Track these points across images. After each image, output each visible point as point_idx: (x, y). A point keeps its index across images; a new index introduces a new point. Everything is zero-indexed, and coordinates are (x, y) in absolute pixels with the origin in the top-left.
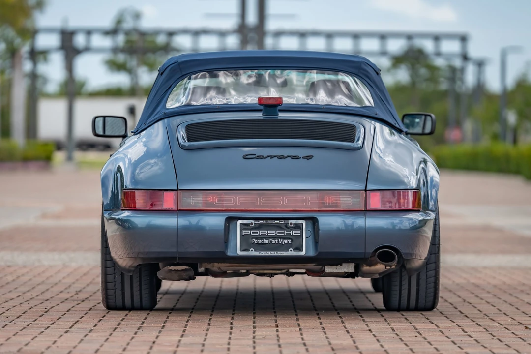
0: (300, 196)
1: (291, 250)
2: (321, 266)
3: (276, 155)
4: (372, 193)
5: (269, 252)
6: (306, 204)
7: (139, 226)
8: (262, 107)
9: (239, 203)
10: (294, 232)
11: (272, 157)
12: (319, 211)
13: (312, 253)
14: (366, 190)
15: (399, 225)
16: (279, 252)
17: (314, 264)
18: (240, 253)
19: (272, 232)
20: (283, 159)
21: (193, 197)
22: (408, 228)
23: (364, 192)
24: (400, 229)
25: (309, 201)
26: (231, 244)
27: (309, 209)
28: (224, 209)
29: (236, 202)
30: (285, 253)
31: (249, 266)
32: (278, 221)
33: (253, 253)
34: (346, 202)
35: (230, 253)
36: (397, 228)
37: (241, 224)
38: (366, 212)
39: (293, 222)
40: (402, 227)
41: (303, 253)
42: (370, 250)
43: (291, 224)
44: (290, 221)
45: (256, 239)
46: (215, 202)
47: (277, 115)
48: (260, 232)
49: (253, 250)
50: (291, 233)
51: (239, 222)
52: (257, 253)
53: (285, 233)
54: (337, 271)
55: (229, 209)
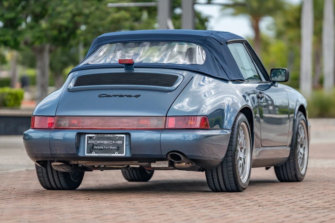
0: (125, 120)
1: (116, 153)
2: (148, 163)
3: (118, 94)
4: (170, 118)
5: (104, 154)
6: (129, 124)
7: (33, 137)
8: (124, 66)
9: (89, 124)
10: (119, 142)
11: (115, 96)
12: (136, 129)
13: (129, 155)
14: (166, 116)
15: (187, 138)
16: (109, 154)
17: (137, 162)
18: (86, 154)
19: (106, 142)
20: (122, 97)
21: (63, 121)
22: (192, 139)
23: (165, 117)
24: (188, 140)
25: (131, 123)
26: (81, 149)
27: (130, 128)
28: (80, 128)
29: (87, 123)
30: (113, 155)
31: (99, 163)
32: (109, 135)
33: (94, 154)
34: (154, 123)
35: (81, 154)
36: (186, 139)
37: (87, 137)
38: (165, 130)
39: (118, 135)
40: (189, 139)
41: (124, 155)
42: (164, 153)
43: (117, 137)
44: (116, 135)
45: (97, 146)
46: (76, 123)
47: (133, 70)
48: (99, 142)
49: (94, 153)
50: (117, 142)
51: (87, 136)
52: (97, 155)
53: (113, 142)
54: (158, 166)
55: (83, 128)
